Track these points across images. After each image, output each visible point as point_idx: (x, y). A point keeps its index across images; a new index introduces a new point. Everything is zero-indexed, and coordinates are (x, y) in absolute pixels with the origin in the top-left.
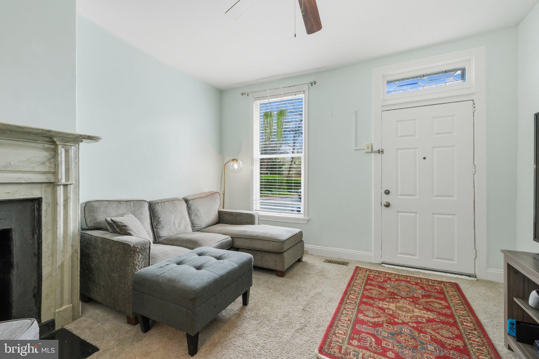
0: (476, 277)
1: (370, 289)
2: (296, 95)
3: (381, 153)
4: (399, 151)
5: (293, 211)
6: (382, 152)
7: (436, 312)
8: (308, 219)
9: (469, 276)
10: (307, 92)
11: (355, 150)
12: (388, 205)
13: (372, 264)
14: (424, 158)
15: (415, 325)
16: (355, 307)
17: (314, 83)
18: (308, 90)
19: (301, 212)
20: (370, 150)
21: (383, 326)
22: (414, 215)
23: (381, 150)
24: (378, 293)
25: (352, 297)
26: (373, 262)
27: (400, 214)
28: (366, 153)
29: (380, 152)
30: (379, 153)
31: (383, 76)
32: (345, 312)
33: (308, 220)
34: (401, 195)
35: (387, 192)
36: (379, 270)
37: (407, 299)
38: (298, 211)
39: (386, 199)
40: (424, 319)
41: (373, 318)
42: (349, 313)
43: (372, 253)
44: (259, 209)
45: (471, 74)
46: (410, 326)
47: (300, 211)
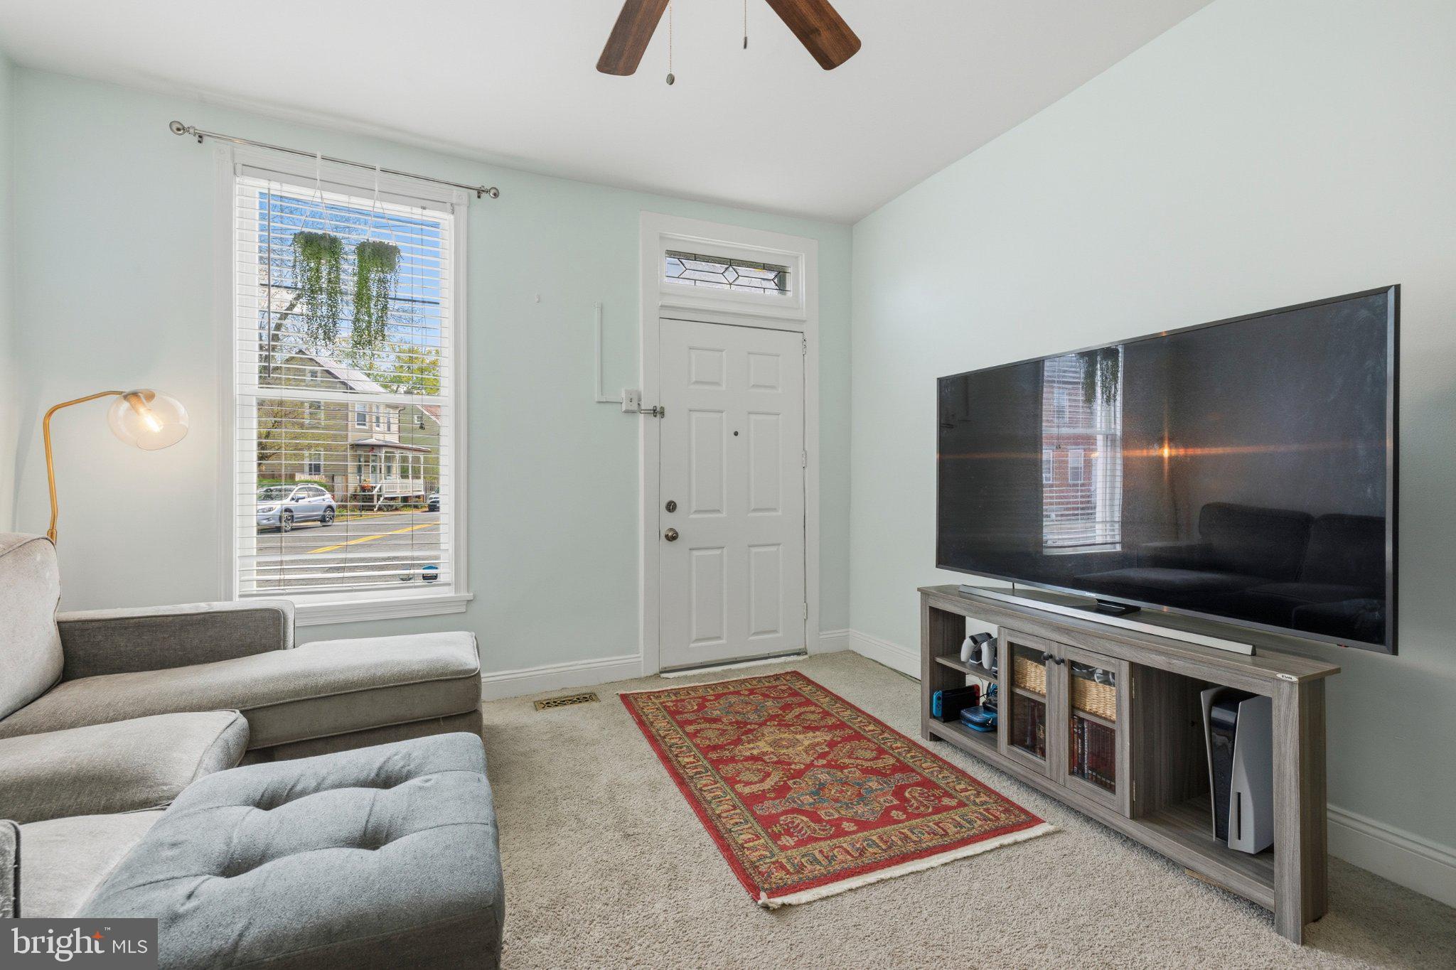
0: (806, 654)
1: (698, 731)
2: (424, 208)
3: (658, 415)
4: (695, 415)
5: (407, 578)
6: (662, 414)
7: (825, 727)
8: (469, 596)
9: (798, 654)
10: (462, 210)
11: (599, 402)
12: (672, 537)
13: (640, 680)
14: (736, 434)
15: (824, 762)
16: (712, 775)
17: (495, 194)
18: (465, 209)
19: (441, 579)
20: (635, 407)
21: (789, 788)
22: (718, 552)
23: (658, 409)
24: (717, 732)
25: (687, 760)
26: (643, 675)
27: (695, 553)
28: (627, 412)
29: (658, 412)
30: (655, 416)
31: (662, 238)
32: (709, 796)
33: (469, 601)
34: (697, 512)
35: (671, 507)
36: (669, 688)
37: (768, 723)
38: (425, 577)
39: (670, 521)
40: (824, 747)
41: (762, 781)
42: (717, 793)
43: (638, 655)
44: (254, 588)
45: (799, 281)
46: (818, 766)
47: (435, 577)
